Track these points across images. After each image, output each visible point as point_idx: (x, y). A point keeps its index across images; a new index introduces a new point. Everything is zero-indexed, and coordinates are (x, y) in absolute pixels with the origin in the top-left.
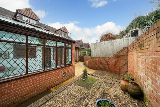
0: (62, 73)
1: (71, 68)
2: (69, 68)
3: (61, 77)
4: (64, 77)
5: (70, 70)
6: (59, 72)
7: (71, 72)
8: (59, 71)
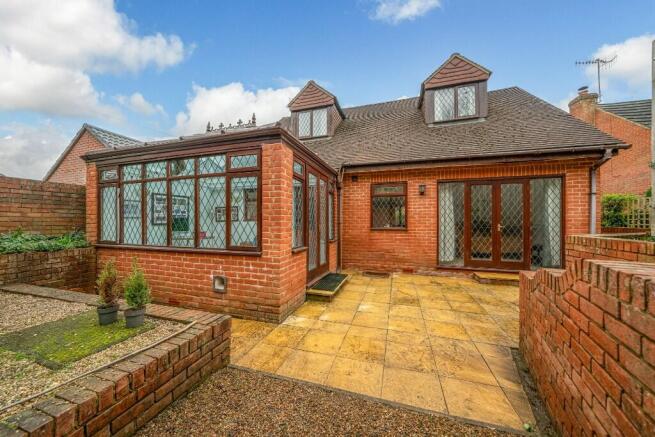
0: (212, 276)
1: (255, 271)
2: (241, 264)
3: (208, 290)
4: (218, 295)
5: (249, 276)
6: (202, 267)
7: (255, 289)
8: (199, 262)
